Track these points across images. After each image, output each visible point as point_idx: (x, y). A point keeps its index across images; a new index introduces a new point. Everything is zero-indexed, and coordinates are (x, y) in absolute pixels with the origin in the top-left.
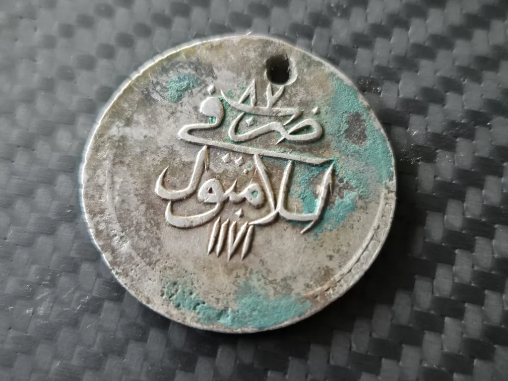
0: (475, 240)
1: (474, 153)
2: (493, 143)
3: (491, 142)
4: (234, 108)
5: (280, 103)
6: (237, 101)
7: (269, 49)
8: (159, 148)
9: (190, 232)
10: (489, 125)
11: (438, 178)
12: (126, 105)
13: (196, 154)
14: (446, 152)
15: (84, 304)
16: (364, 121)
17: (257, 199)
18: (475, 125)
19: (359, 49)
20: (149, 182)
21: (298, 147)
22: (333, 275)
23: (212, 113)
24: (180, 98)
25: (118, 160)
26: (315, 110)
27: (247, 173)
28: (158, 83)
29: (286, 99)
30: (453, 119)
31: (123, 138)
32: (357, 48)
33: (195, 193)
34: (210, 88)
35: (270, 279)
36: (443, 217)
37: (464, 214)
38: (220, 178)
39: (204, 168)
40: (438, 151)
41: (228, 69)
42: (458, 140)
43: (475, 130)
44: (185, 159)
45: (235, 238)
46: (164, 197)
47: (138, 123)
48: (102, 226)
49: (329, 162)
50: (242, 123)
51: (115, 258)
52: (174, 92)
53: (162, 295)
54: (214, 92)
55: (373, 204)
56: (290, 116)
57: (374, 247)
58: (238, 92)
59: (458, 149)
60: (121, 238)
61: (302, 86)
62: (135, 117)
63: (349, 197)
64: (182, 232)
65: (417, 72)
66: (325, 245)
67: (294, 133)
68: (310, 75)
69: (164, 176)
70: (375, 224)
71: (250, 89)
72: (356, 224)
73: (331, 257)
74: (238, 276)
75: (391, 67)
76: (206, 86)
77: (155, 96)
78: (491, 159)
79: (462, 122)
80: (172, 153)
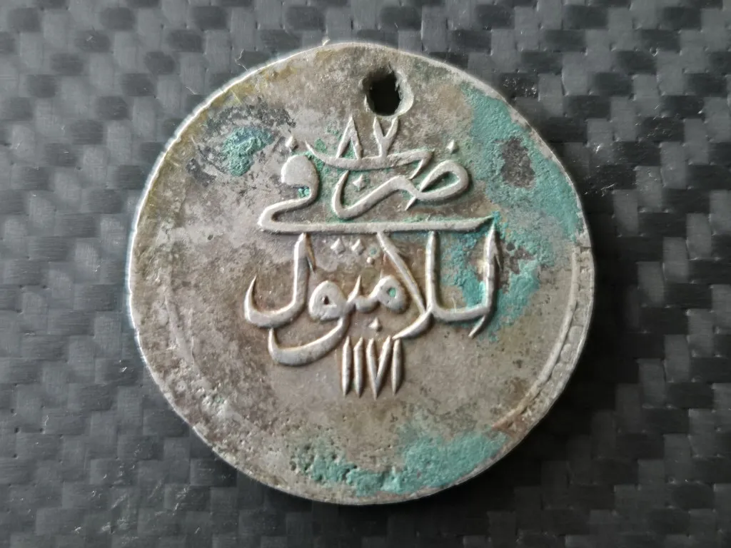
0: (711, 290)
1: (687, 161)
2: (711, 141)
3: (709, 139)
4: (332, 167)
5: (397, 145)
6: (334, 154)
7: (362, 62)
8: (236, 251)
9: (311, 368)
10: (701, 114)
11: (643, 211)
12: (169, 194)
13: (291, 249)
14: (649, 168)
15: (183, 501)
16: (525, 148)
17: (397, 298)
18: (682, 118)
19: (492, 31)
20: (234, 306)
21: (438, 208)
22: (527, 389)
23: (300, 182)
24: (247, 166)
25: (179, 283)
26: (451, 146)
27: (373, 262)
28: (208, 150)
29: (405, 137)
30: (648, 115)
31: (178, 246)
32: (489, 29)
33: (304, 308)
34: (289, 143)
35: (441, 412)
36: (661, 266)
37: (689, 257)
38: (335, 277)
39: (306, 263)
40: (636, 168)
41: (309, 106)
42: (661, 145)
43: (682, 125)
44: (280, 260)
45: (377, 364)
46: (261, 324)
47: (193, 218)
48: (182, 387)
49: (488, 223)
50: (349, 187)
51: (212, 429)
52: (236, 159)
53: (294, 468)
54: (296, 148)
55: (563, 272)
56: (417, 162)
57: (577, 334)
58: (332, 140)
59: (663, 160)
60: (214, 397)
61: (424, 112)
62: (188, 211)
63: (527, 268)
64: (299, 371)
65: (584, 50)
66: (507, 348)
67: (428, 188)
68: (432, 92)
69: (254, 292)
70: (571, 302)
71: (349, 132)
72: (545, 308)
73: (519, 364)
74: (394, 419)
75: (545, 50)
76: (282, 139)
77: (210, 171)
78: (712, 166)
79: (663, 117)
80: (257, 254)
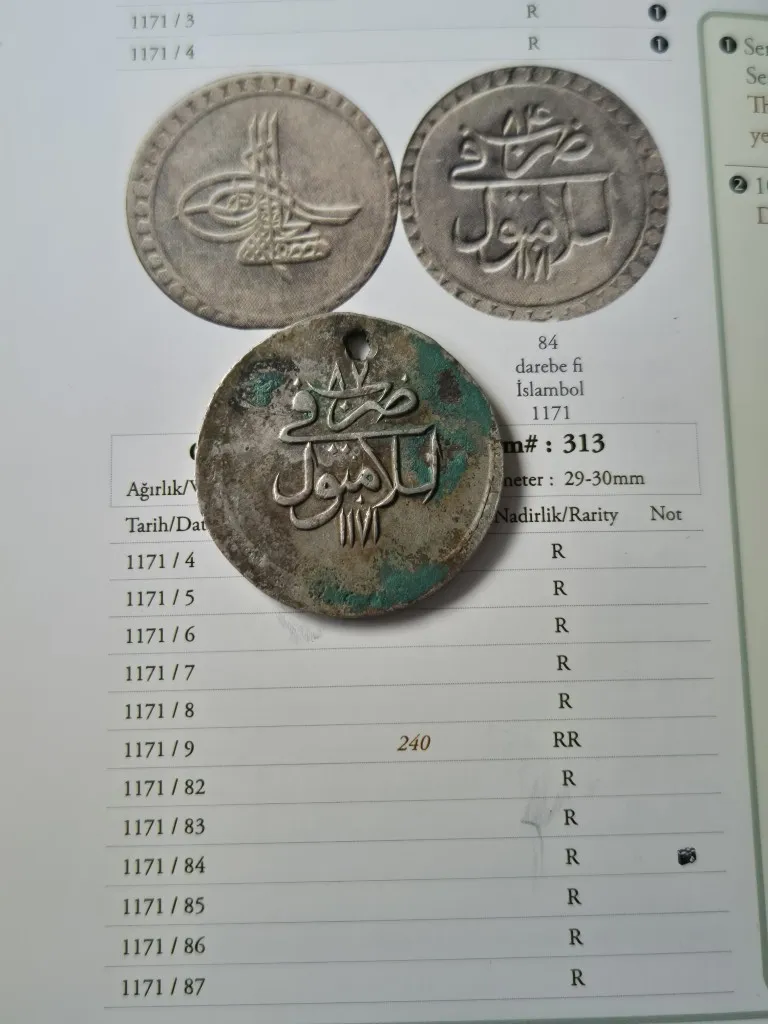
4: (325, 397)
5: (368, 380)
6: (326, 389)
7: (342, 325)
8: (265, 457)
9: (319, 529)
12: (218, 422)
13: (302, 453)
16: (454, 376)
17: (373, 483)
20: (266, 493)
21: (397, 420)
22: (463, 535)
23: (305, 407)
24: (269, 400)
25: (229, 480)
26: (404, 378)
27: (357, 458)
28: (242, 391)
29: (373, 374)
31: (227, 456)
33: (312, 491)
34: (296, 383)
35: (406, 554)
38: (331, 471)
39: (313, 461)
41: (308, 357)
44: (292, 461)
45: (363, 525)
46: (286, 503)
47: (235, 437)
48: (235, 548)
49: (430, 429)
50: (337, 410)
51: (256, 574)
52: (261, 396)
53: (311, 597)
54: (301, 385)
55: (482, 458)
56: (382, 390)
57: (494, 498)
58: (324, 379)
60: (256, 553)
61: (385, 356)
62: (231, 432)
63: (459, 457)
64: (312, 533)
66: (448, 509)
67: (390, 408)
68: (390, 344)
69: (278, 486)
70: (490, 477)
71: (336, 374)
72: (472, 482)
73: (456, 520)
74: (376, 560)
76: (291, 381)
77: (244, 404)
80: (279, 457)
